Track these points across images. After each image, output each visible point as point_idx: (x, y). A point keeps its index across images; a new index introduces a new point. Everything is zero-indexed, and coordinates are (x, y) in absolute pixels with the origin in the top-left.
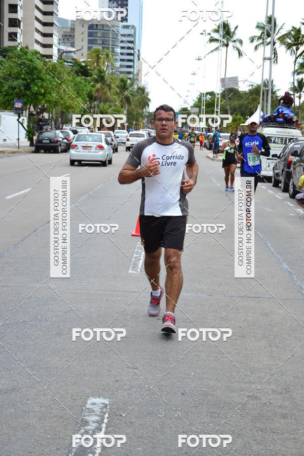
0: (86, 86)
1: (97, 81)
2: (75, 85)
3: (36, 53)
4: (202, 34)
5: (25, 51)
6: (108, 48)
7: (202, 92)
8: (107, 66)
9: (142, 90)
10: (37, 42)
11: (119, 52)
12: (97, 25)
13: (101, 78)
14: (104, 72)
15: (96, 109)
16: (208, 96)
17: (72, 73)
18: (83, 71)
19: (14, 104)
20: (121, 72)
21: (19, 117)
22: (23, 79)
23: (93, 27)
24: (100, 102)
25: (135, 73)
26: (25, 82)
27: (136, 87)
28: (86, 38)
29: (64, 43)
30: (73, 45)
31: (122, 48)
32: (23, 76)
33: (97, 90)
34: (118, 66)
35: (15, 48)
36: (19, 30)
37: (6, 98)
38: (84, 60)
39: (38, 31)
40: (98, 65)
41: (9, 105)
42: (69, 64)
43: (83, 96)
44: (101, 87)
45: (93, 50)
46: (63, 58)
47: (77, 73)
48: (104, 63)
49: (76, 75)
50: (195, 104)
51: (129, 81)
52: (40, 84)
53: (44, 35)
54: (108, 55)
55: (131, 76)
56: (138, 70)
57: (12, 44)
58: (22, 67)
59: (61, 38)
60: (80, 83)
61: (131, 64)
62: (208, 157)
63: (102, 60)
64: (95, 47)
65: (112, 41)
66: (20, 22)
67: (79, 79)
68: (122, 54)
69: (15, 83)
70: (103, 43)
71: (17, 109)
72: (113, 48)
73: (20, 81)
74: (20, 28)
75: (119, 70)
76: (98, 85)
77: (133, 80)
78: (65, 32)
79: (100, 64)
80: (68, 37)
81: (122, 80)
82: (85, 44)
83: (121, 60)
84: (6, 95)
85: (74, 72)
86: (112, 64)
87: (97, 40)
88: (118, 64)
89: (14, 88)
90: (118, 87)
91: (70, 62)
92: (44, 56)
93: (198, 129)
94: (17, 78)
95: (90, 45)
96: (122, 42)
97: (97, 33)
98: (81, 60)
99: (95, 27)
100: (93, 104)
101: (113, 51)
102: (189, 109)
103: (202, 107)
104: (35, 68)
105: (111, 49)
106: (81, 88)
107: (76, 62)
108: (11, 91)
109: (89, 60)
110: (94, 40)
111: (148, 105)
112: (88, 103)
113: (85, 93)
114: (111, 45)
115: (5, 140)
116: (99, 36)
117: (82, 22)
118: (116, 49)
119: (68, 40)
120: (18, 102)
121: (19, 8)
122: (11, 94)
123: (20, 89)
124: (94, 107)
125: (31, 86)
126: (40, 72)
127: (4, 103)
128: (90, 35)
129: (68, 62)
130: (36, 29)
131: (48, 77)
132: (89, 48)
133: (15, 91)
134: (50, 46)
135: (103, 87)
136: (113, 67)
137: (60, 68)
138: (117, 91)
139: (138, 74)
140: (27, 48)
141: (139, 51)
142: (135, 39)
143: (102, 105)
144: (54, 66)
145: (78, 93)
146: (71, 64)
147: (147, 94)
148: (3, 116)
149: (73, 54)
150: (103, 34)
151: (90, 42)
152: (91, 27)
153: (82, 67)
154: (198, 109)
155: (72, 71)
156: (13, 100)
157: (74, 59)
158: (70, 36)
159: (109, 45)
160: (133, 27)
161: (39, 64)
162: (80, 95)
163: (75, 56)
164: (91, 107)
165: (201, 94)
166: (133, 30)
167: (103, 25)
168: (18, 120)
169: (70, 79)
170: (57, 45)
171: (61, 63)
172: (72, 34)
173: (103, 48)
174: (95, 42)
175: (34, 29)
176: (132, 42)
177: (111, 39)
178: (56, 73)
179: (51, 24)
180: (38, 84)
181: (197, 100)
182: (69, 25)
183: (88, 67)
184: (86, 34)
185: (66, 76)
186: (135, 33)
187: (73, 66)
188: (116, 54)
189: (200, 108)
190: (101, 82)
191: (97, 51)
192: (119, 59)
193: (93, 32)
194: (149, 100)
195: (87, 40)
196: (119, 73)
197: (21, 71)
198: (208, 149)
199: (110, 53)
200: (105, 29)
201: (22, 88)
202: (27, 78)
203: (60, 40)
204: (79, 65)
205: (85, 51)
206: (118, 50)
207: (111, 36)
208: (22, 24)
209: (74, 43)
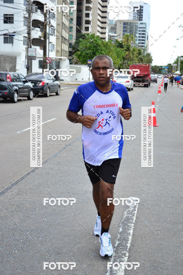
0: (122, 53)
1: (126, 50)
2: (117, 52)
3: (98, 36)
4: (180, 27)
5: (93, 36)
6: (133, 34)
7: (179, 56)
8: (132, 43)
9: (149, 55)
10: (98, 31)
11: (138, 36)
12: (127, 23)
13: (128, 49)
14: (130, 46)
15: (126, 64)
16: (182, 58)
17: (115, 47)
18: (120, 45)
19: (87, 62)
20: (139, 46)
21: (90, 68)
22: (92, 50)
23: (125, 24)
24: (128, 60)
25: (146, 46)
26: (93, 51)
27: (146, 53)
28: (122, 29)
29: (111, 32)
30: (115, 33)
31: (140, 34)
32: (92, 48)
33: (127, 55)
34: (138, 43)
35: (88, 34)
36: (90, 26)
37: (84, 59)
38: (121, 40)
39: (99, 26)
40: (128, 42)
41: (85, 62)
42: (114, 42)
43: (120, 58)
44: (129, 54)
45: (125, 35)
46: (111, 39)
47: (118, 46)
48: (130, 41)
49: (117, 48)
50: (175, 62)
51: (142, 51)
52: (100, 52)
53: (102, 28)
54: (132, 38)
55: (144, 48)
56: (147, 45)
57: (86, 32)
58: (92, 44)
59: (110, 29)
60: (119, 51)
61: (143, 42)
62: (181, 88)
63: (129, 40)
64: (126, 34)
65: (135, 30)
66: (90, 22)
67: (118, 49)
68: (139, 37)
69: (88, 52)
70: (130, 32)
71: (89, 64)
72: (135, 34)
73: (91, 51)
74: (90, 24)
75: (138, 45)
76: (127, 53)
77: (144, 50)
78: (112, 26)
79: (129, 42)
80: (113, 29)
81: (139, 50)
82: (122, 32)
83: (139, 40)
84: (84, 57)
85: (116, 46)
86: (134, 42)
87: (127, 30)
88: (137, 42)
89: (88, 54)
90: (137, 53)
91: (114, 41)
92: (102, 38)
93: (176, 74)
94: (89, 49)
95: (124, 33)
96: (139, 31)
97: (127, 27)
98: (119, 40)
99: (126, 24)
100: (125, 62)
101: (135, 36)
102: (172, 64)
103: (179, 64)
104: (98, 44)
105: (134, 35)
106: (119, 54)
107: (117, 41)
108: (86, 55)
109: (123, 40)
110: (126, 30)
111: (152, 62)
112: (122, 61)
113: (121, 56)
114: (134, 32)
115: (83, 79)
116: (128, 28)
117: (120, 21)
118: (136, 35)
119: (113, 30)
120: (90, 61)
121: (90, 15)
122: (86, 57)
123: (90, 55)
124: (125, 63)
125: (96, 53)
126: (100, 46)
127: (83, 61)
128: (124, 28)
129: (113, 41)
130: (98, 25)
131: (104, 48)
132: (124, 34)
133: (88, 55)
134: (105, 33)
135: (129, 53)
136: (135, 44)
137: (109, 44)
138: (136, 55)
139: (147, 47)
140: (94, 34)
141: (148, 35)
142: (146, 30)
143: (129, 62)
144: (107, 43)
145: (118, 56)
146: (115, 42)
147: (151, 57)
148: (82, 67)
149: (115, 37)
150: (131, 27)
151: (124, 31)
152: (124, 24)
153: (120, 44)
154: (176, 64)
155: (115, 45)
156: (87, 60)
157: (116, 40)
158: (114, 28)
159: (133, 32)
160: (145, 23)
161: (99, 42)
162: (119, 58)
163: (116, 38)
164: (124, 63)
165: (178, 57)
166: (145, 25)
167: (130, 23)
168: (89, 69)
169: (114, 49)
170: (108, 33)
171: (110, 42)
172: (115, 27)
173: (130, 34)
174: (126, 31)
175: (97, 25)
176: (144, 31)
177: (134, 30)
178: (108, 47)
179: (105, 23)
180: (99, 52)
181: (176, 60)
182: (114, 23)
183: (123, 44)
184: (122, 27)
185: (112, 48)
186: (146, 26)
187: (116, 43)
188: (137, 37)
189: (178, 64)
190: (128, 50)
191: (127, 36)
192: (138, 40)
193: (125, 26)
194: (152, 60)
195: (122, 30)
196: (137, 46)
197: (91, 46)
198: (181, 84)
199: (134, 37)
200: (131, 24)
201: (92, 54)
202: (94, 49)
203: (109, 30)
204: (118, 43)
205: (121, 36)
206: (138, 35)
207: (134, 28)
208: (91, 23)
209: (116, 32)
